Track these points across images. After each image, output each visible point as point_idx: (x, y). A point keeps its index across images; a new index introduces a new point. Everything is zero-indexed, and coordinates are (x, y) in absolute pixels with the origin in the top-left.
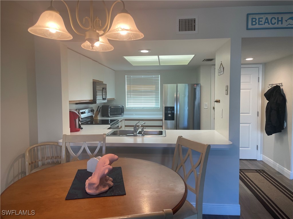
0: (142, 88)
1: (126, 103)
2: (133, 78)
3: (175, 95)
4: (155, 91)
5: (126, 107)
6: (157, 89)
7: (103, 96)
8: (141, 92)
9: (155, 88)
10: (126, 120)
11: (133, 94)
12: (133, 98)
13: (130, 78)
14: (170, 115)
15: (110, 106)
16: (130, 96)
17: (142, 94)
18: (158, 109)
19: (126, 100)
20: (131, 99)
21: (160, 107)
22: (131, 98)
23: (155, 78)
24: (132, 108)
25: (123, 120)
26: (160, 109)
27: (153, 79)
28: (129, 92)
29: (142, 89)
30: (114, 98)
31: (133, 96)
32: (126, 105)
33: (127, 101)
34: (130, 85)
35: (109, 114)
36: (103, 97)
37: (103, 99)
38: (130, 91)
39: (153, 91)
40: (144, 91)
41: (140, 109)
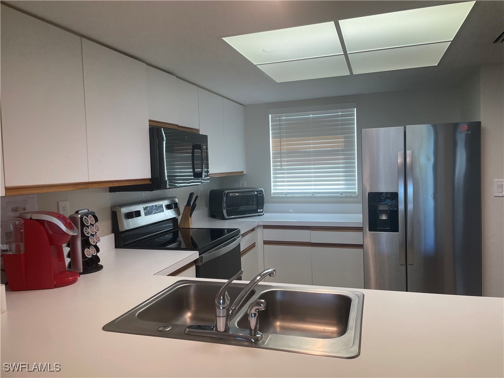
0: (310, 144)
1: (272, 184)
2: (286, 120)
3: (400, 160)
4: (342, 150)
5: (272, 191)
6: (348, 144)
7: (194, 168)
8: (308, 154)
9: (345, 142)
10: (265, 227)
11: (287, 161)
12: (288, 169)
13: (280, 120)
14: (384, 217)
15: (226, 192)
16: (281, 166)
17: (310, 160)
18: (351, 197)
19: (272, 176)
20: (284, 173)
21: (356, 190)
22: (284, 169)
23: (342, 116)
24: (286, 193)
25: (258, 226)
26: (357, 197)
27: (338, 121)
28: (279, 154)
29: (310, 148)
30: (242, 172)
31: (287, 165)
32: (272, 188)
33: (275, 178)
34: (280, 137)
35: (225, 211)
36: (194, 171)
37: (198, 175)
38: (281, 153)
39: (338, 151)
40: (314, 152)
41: (305, 197)
